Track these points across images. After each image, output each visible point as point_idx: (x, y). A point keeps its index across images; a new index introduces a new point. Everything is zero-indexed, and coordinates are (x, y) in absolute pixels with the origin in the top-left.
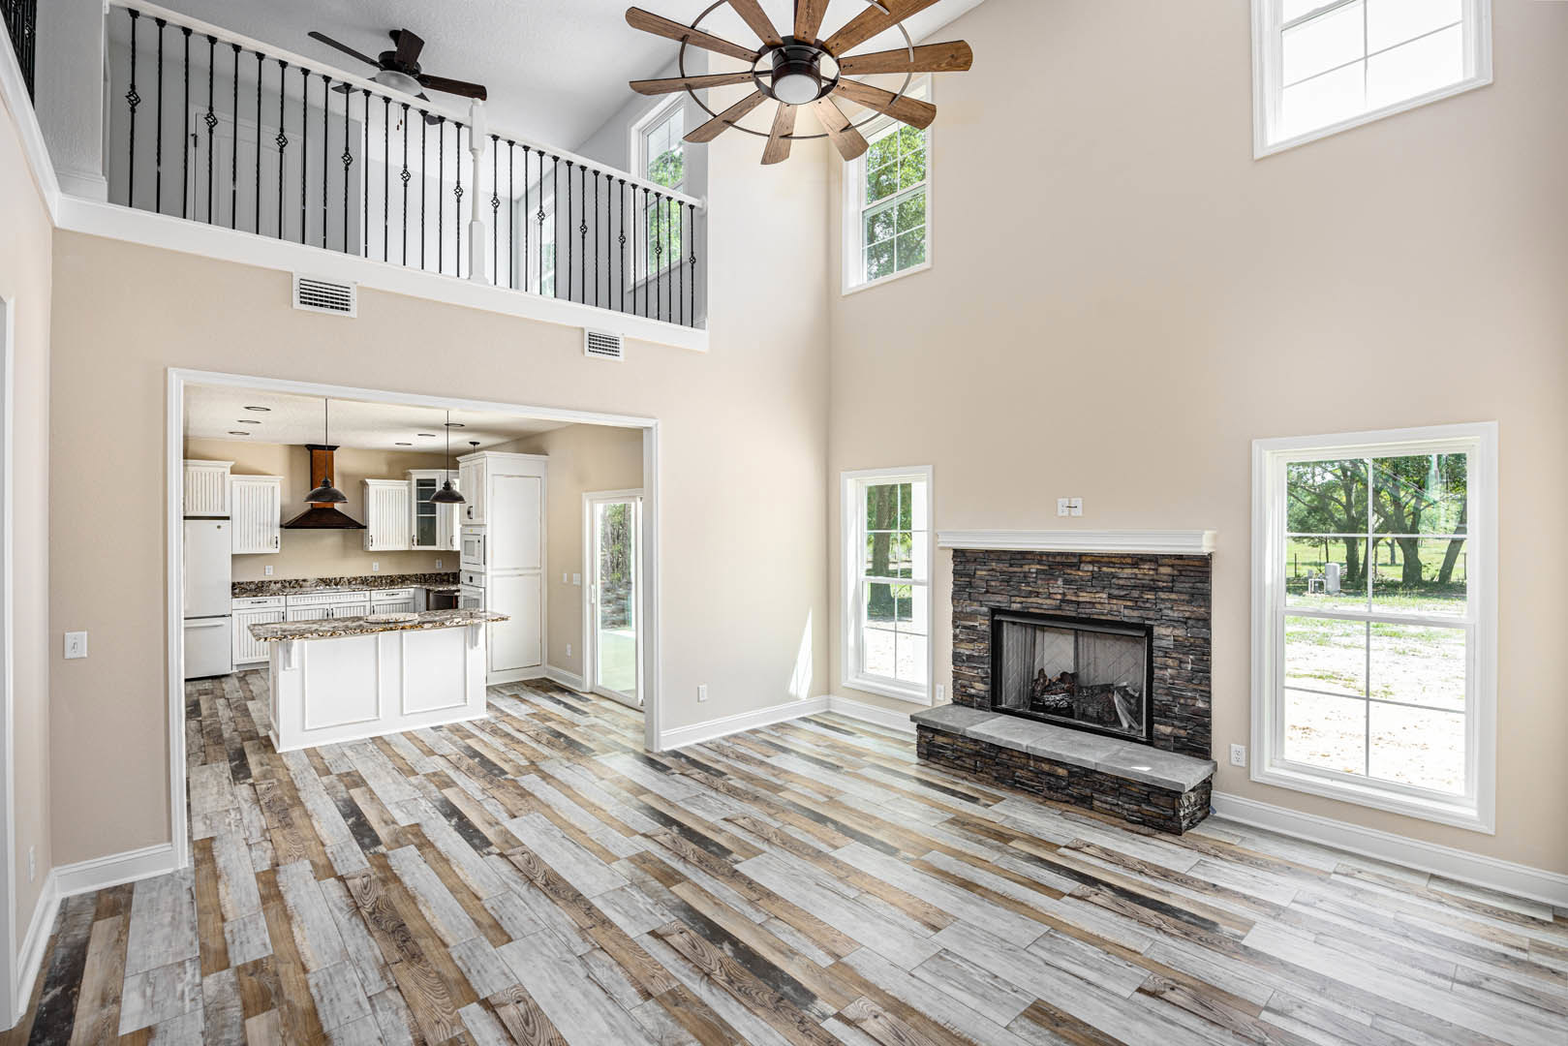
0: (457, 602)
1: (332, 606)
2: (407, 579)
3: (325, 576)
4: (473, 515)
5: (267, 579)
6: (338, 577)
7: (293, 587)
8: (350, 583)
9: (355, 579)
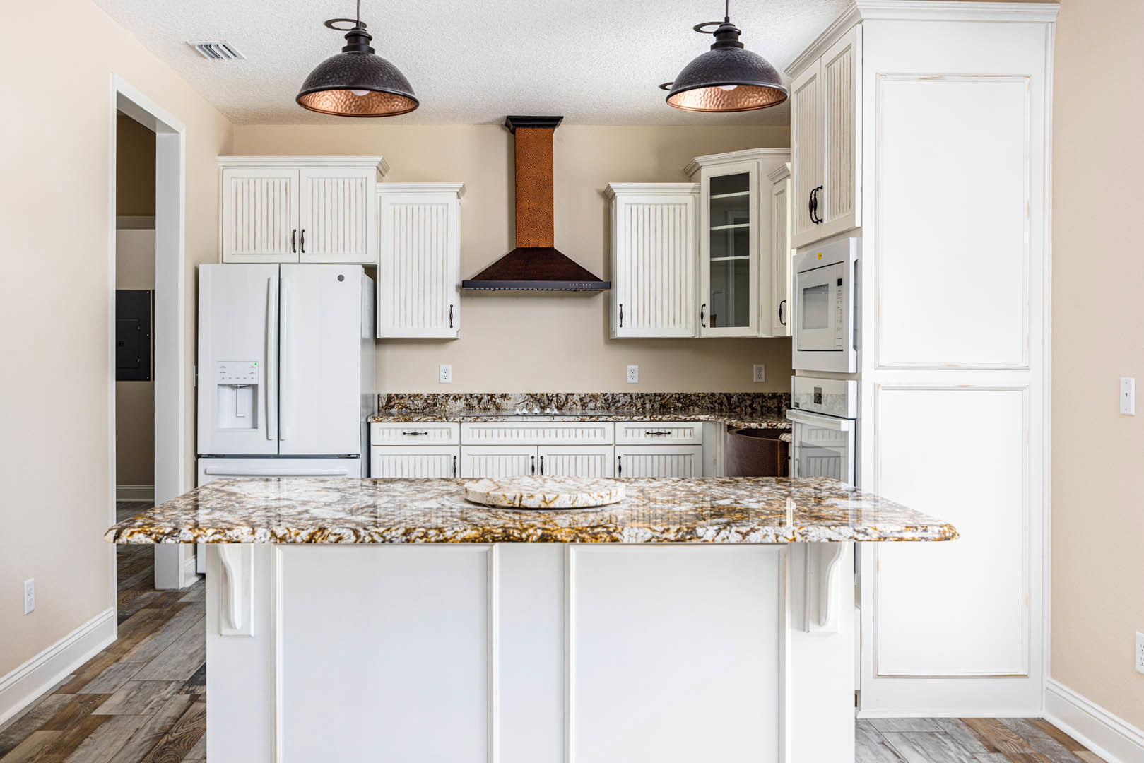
0: (786, 457)
1: (543, 451)
2: (694, 404)
3: (539, 390)
4: (825, 211)
5: (441, 390)
6: (563, 391)
7: (485, 409)
8: (584, 405)
9: (594, 398)
